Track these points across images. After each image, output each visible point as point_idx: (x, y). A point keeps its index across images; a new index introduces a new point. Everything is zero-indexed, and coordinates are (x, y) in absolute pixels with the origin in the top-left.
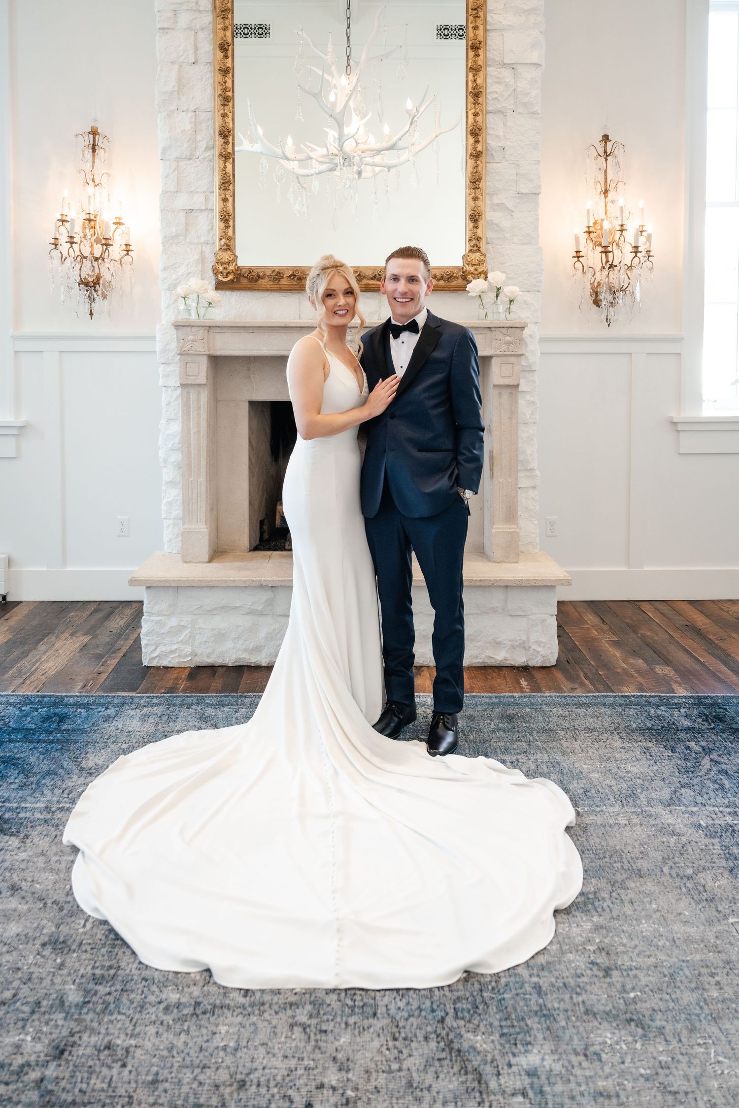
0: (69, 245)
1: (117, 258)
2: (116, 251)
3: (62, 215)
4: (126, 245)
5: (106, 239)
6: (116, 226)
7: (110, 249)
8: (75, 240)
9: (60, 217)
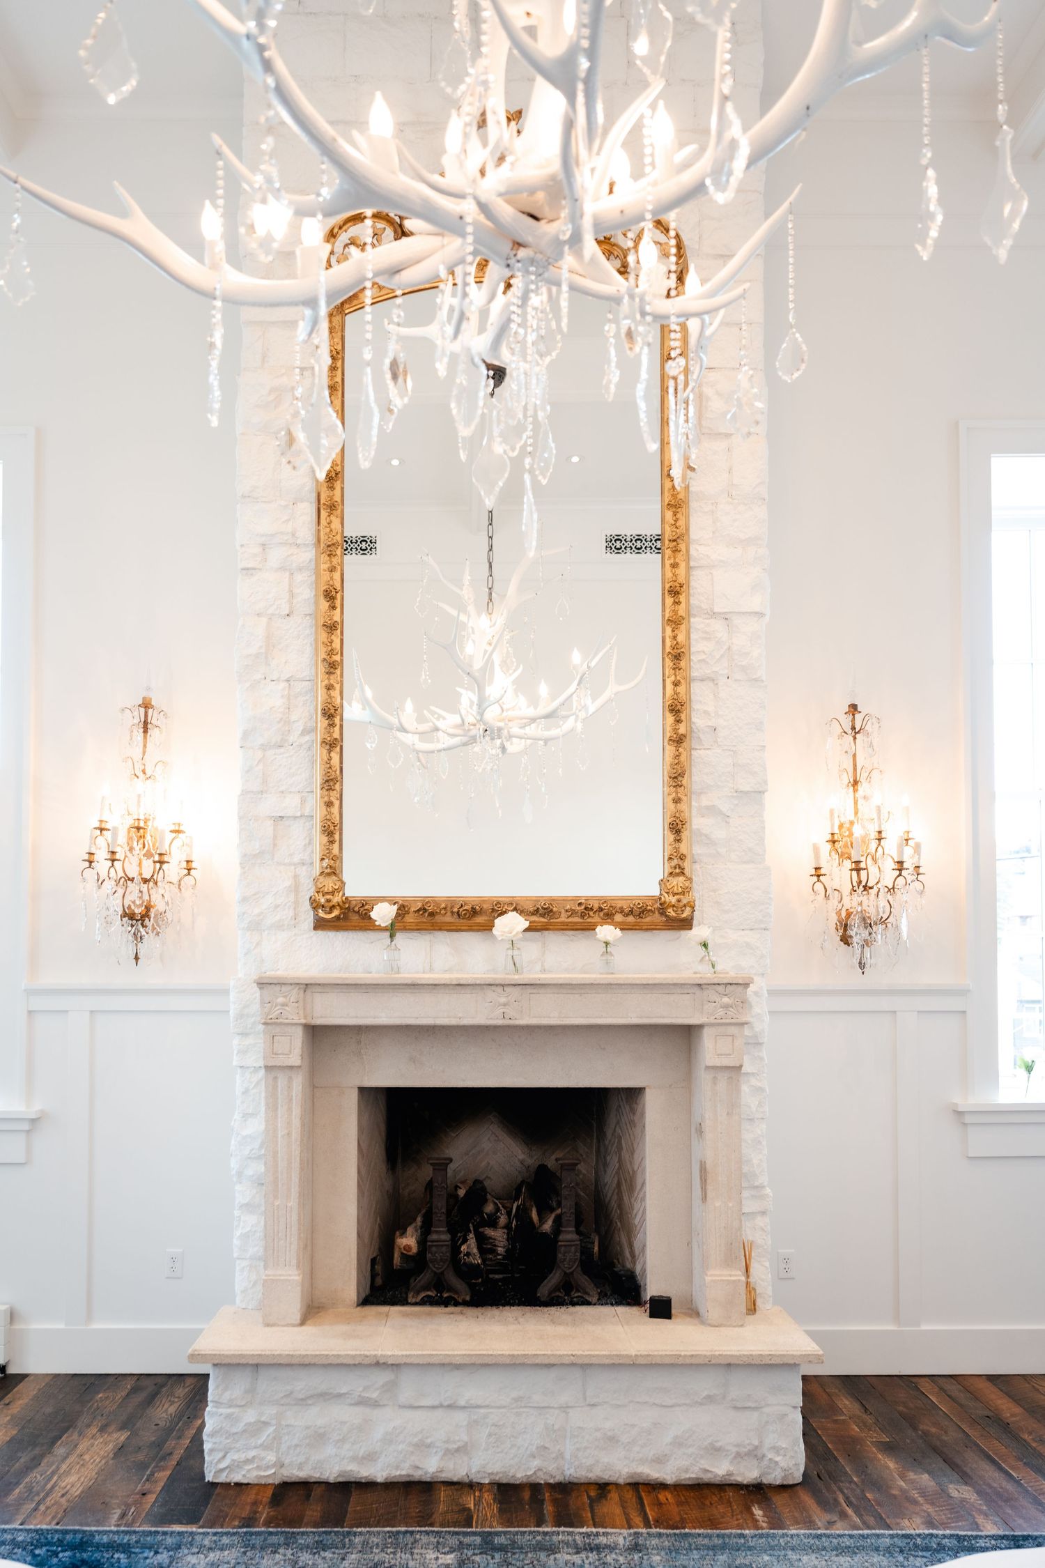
0: (109, 863)
1: (175, 880)
2: (173, 870)
3: (101, 821)
4: (188, 862)
5: (160, 854)
6: (174, 835)
7: (165, 866)
8: (117, 857)
9: (97, 825)
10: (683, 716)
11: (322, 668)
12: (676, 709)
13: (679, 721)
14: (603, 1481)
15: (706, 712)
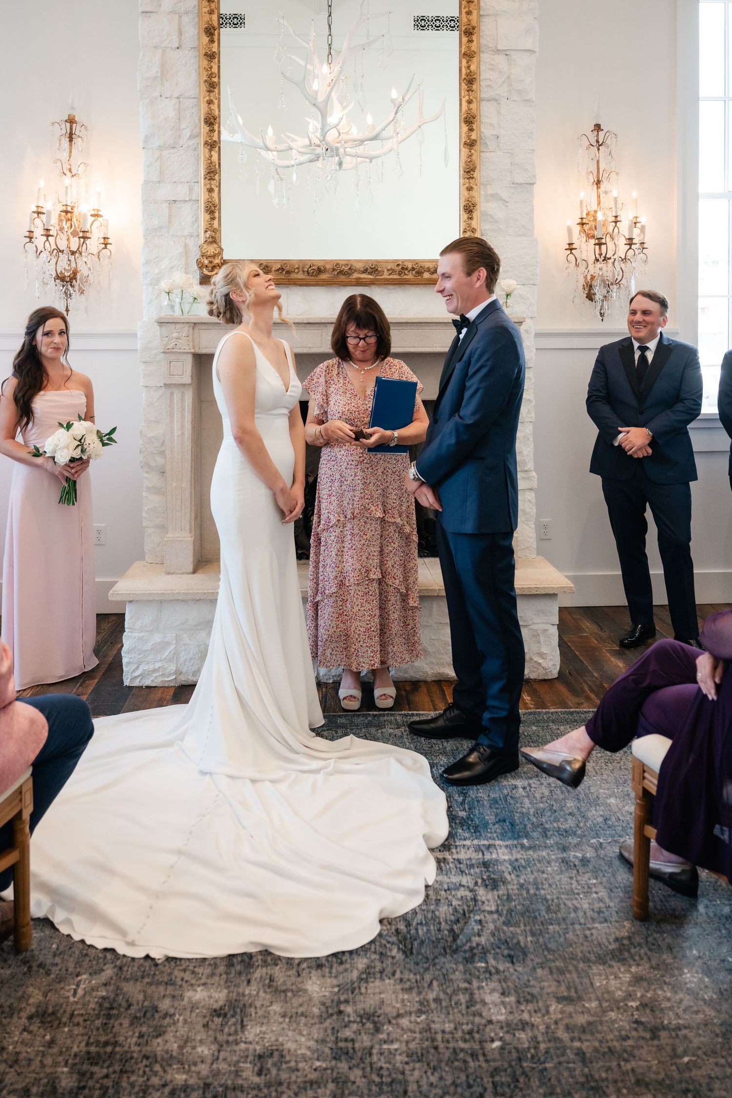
0: (45, 238)
1: (95, 252)
2: (93, 244)
3: (38, 207)
4: (104, 238)
5: (83, 232)
6: (93, 218)
7: (88, 242)
8: (51, 233)
9: (35, 209)
10: (474, 126)
11: (204, 88)
12: (469, 120)
13: (471, 130)
14: (415, 679)
15: (491, 124)
